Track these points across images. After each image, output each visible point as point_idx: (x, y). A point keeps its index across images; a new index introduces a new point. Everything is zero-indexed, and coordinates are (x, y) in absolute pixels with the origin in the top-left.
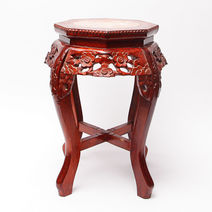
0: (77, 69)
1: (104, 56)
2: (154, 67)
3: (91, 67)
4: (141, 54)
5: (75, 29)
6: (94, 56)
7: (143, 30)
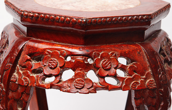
0: (36, 78)
1: (79, 58)
2: (161, 76)
3: (59, 75)
4: (140, 55)
5: (33, 13)
6: (64, 58)
7: (144, 15)
